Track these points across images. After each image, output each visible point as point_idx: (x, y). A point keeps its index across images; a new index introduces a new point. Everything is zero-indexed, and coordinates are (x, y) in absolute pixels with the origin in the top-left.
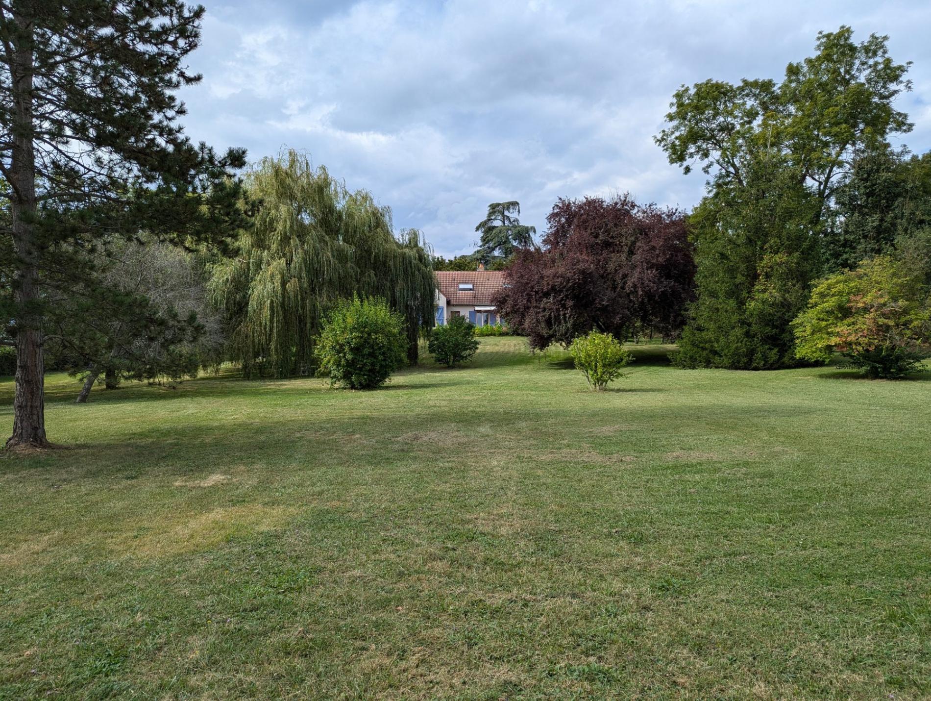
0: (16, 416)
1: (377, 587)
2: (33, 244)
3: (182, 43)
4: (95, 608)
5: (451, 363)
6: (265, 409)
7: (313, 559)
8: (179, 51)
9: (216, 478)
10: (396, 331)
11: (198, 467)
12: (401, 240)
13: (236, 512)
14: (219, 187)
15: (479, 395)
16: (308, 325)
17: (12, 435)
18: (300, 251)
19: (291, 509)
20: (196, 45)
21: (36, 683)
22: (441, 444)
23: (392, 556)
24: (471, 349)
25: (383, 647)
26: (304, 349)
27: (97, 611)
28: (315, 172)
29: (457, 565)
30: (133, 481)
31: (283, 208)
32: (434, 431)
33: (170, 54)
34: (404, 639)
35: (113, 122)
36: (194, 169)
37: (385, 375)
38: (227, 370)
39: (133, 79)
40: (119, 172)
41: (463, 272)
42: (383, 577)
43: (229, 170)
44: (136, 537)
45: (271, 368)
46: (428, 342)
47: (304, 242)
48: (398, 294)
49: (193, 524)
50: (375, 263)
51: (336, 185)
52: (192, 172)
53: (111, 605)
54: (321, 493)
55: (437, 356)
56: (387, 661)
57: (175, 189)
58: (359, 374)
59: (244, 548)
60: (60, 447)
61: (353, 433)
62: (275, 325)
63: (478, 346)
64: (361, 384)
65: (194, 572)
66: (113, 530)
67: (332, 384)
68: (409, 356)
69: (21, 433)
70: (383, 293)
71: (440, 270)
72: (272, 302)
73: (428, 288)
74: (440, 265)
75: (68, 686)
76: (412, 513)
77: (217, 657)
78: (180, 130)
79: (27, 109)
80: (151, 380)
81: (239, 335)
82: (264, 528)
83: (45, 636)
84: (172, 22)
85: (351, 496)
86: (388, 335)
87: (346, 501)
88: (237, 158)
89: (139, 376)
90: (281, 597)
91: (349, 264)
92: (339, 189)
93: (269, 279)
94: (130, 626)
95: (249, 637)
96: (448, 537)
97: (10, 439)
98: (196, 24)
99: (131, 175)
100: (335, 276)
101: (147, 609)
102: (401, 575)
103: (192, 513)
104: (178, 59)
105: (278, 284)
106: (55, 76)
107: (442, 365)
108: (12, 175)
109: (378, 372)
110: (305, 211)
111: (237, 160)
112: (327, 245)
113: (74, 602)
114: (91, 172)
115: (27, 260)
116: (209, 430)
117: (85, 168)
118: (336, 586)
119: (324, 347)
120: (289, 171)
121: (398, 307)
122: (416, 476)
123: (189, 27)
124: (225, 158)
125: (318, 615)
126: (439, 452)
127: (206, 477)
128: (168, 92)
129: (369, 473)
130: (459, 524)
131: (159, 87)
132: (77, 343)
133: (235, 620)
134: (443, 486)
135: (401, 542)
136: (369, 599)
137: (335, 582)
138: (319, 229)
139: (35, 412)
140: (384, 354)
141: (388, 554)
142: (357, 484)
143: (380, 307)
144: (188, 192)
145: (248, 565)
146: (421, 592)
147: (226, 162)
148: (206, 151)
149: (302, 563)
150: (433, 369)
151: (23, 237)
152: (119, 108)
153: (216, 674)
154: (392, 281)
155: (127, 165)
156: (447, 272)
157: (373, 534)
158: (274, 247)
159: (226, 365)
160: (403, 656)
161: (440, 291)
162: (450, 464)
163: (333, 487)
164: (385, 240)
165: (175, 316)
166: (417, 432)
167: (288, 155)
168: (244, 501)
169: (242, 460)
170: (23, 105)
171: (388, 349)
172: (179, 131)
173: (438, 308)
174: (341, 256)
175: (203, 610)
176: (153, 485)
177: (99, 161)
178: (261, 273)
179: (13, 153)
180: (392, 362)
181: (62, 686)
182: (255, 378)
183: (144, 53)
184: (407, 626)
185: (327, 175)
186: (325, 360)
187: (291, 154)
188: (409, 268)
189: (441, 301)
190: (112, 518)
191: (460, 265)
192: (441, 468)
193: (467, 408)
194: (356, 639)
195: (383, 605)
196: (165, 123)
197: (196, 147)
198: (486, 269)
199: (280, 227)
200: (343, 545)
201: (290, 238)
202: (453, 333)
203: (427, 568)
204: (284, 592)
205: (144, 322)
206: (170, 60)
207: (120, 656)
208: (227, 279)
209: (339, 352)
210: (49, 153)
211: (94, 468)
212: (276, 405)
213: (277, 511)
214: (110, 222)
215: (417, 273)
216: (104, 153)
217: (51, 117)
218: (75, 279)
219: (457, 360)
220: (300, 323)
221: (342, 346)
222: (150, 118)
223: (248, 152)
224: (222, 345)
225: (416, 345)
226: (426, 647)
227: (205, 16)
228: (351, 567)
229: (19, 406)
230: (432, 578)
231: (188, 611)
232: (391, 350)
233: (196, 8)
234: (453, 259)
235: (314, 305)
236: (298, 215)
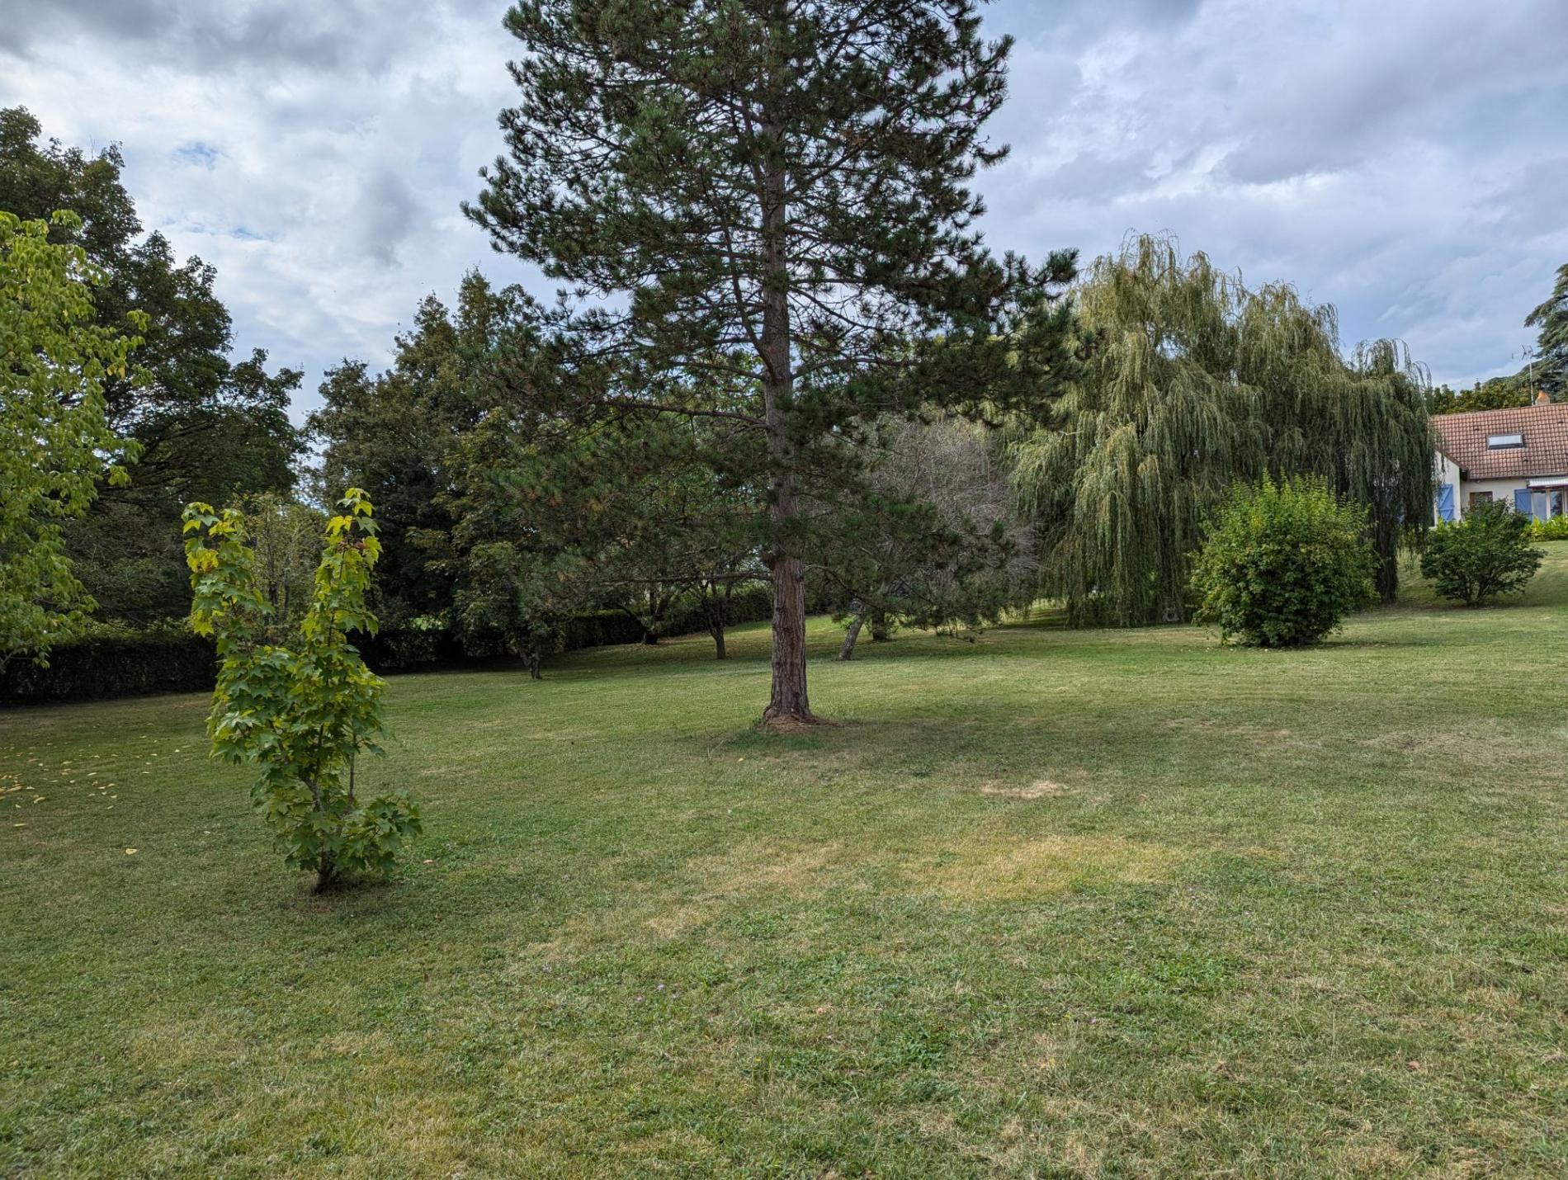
0: (774, 677)
1: (1360, 1015)
2: (791, 439)
3: (980, 104)
4: (897, 963)
5: (1474, 597)
6: (1109, 677)
7: (1227, 944)
8: (975, 118)
9: (1042, 787)
10: (1350, 536)
11: (1014, 765)
12: (1357, 365)
13: (1083, 845)
14: (1038, 318)
15: (1547, 662)
16: (1178, 533)
17: (769, 703)
18: (1160, 406)
19: (1174, 851)
20: (1000, 101)
21: (836, 1056)
22: (1467, 758)
23: (1386, 963)
24: (1522, 567)
25: (1388, 1130)
26: (1170, 576)
27: (901, 968)
28: (1186, 265)
29: (1538, 1004)
30: (925, 780)
31: (1130, 339)
32: (1448, 731)
33: (962, 125)
34: (1434, 1125)
35: (886, 248)
36: (996, 297)
37: (1329, 622)
38: (1041, 613)
39: (910, 177)
40: (892, 321)
41: (1496, 412)
42: (1371, 999)
43: (1051, 289)
44: (939, 865)
45: (1114, 608)
46: (1420, 557)
47: (1167, 392)
48: (1351, 467)
49: (1017, 856)
50: (1303, 413)
51: (1224, 282)
52: (995, 302)
53: (917, 961)
54: (1228, 828)
55: (1440, 583)
56: (1399, 1159)
57: (971, 333)
58: (1276, 619)
59: (1103, 906)
60: (826, 723)
61: (1275, 726)
62: (1119, 536)
63: (1540, 561)
64: (1280, 637)
65: (1030, 932)
66: (906, 851)
67: (1224, 636)
68: (1379, 586)
69: (780, 701)
70: (1320, 466)
71: (1443, 412)
72: (1113, 498)
73: (1417, 449)
74: (1443, 402)
75: (876, 1069)
76: (1417, 887)
77: (1083, 1075)
78: (978, 239)
79: (780, 252)
80: (940, 629)
81: (1062, 555)
82: (1131, 877)
83: (838, 991)
84: (965, 74)
85: (1286, 840)
86: (1335, 546)
87: (1277, 848)
88: (1062, 268)
89: (922, 623)
90: (1177, 999)
91: (1251, 421)
92: (1229, 289)
93: (1107, 461)
94: (947, 999)
95: (1131, 1055)
96: (1508, 945)
97: (768, 709)
98: (999, 69)
99: (909, 321)
100: (1223, 444)
101: (968, 978)
102: (1409, 1002)
103: (1014, 838)
104: (974, 131)
105: (1123, 469)
106: (813, 198)
107: (1454, 601)
108: (764, 347)
109: (1315, 616)
110: (1169, 337)
111: (1063, 270)
112: (1209, 391)
113: (868, 948)
114: (857, 327)
115: (784, 462)
116: (1023, 709)
117: (849, 322)
118: (1276, 998)
119: (1208, 572)
120: (1139, 274)
121: (1351, 491)
122: (1420, 816)
123: (990, 76)
124: (1043, 272)
125: (1250, 1043)
126: (1466, 774)
127: (1028, 784)
128: (959, 186)
129: (1317, 802)
130: (1532, 921)
131: (945, 180)
132: (843, 574)
133: (1104, 1022)
134: (1482, 842)
135: (1403, 939)
136: (1348, 1034)
137: (1274, 991)
138: (1195, 365)
139: (796, 672)
140: (1325, 581)
141: (1375, 955)
142: (1295, 820)
143: (1316, 494)
144: (990, 334)
145: (1115, 935)
146: (1458, 1041)
147: (1045, 277)
148: (1015, 265)
149: (1208, 947)
150: (1431, 608)
151: (779, 432)
152: (890, 224)
153: (1086, 1105)
154: (1337, 443)
155: (903, 308)
156: (1460, 416)
157: (1341, 916)
158: (1115, 406)
159: (1040, 605)
160: (1433, 1156)
161: (1445, 454)
162: (1496, 800)
163: (1247, 820)
164: (1322, 368)
165: (972, 530)
166: (1411, 733)
167: (1137, 246)
168: (1093, 828)
169: (1081, 760)
170: (776, 248)
171: (1336, 572)
172: (976, 243)
173: (1441, 489)
174: (1236, 408)
175: (1051, 995)
176: (953, 788)
177: (866, 309)
178: (1094, 451)
179: (765, 316)
180: (1342, 595)
181: (868, 1067)
182: (1089, 626)
183: (925, 134)
184: (1437, 1103)
185: (1208, 267)
186: (1211, 594)
187: (1142, 243)
188: (1375, 416)
189: (1447, 473)
190: (902, 832)
191: (1490, 398)
192: (1474, 805)
193: (1523, 688)
194: (1329, 1103)
195: (1381, 1050)
196: (954, 234)
197: (1000, 262)
198: (1554, 401)
199: (1125, 371)
200: (1282, 928)
201: (1143, 387)
202: (1478, 536)
203: (1465, 998)
204: (1181, 992)
205: (930, 541)
206: (963, 135)
207: (937, 1042)
208: (1040, 466)
209: (1236, 580)
210: (806, 308)
211: (871, 756)
212: (1128, 671)
213: (1152, 851)
214: (884, 396)
215: (1392, 422)
216: (874, 297)
217: (808, 256)
218: (840, 483)
219: (1489, 592)
220: (1162, 530)
221: (1241, 568)
222: (933, 230)
223: (1079, 254)
224: (1034, 572)
225: (1392, 565)
226: (1485, 1151)
227: (1013, 50)
228: (1305, 970)
229: (778, 663)
230: (1480, 1018)
231: (1029, 993)
232: (1342, 575)
233: (1000, 42)
234: (1471, 388)
235: (1187, 499)
236: (1156, 345)
